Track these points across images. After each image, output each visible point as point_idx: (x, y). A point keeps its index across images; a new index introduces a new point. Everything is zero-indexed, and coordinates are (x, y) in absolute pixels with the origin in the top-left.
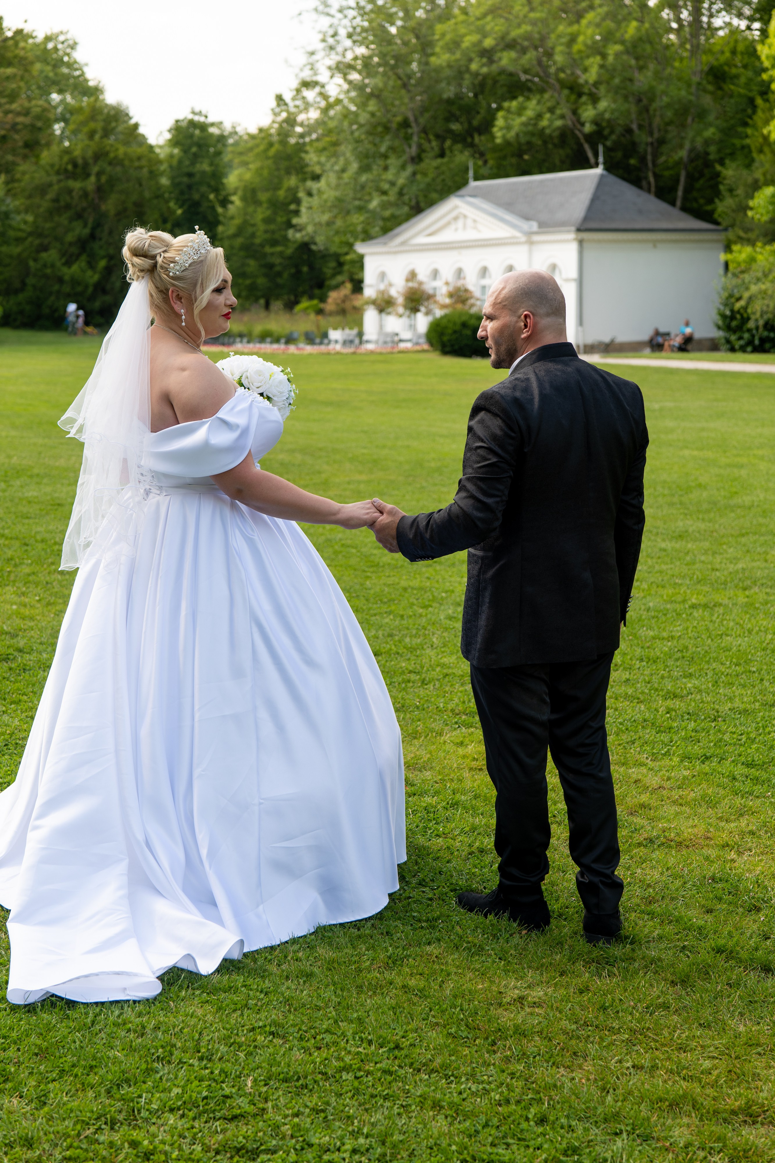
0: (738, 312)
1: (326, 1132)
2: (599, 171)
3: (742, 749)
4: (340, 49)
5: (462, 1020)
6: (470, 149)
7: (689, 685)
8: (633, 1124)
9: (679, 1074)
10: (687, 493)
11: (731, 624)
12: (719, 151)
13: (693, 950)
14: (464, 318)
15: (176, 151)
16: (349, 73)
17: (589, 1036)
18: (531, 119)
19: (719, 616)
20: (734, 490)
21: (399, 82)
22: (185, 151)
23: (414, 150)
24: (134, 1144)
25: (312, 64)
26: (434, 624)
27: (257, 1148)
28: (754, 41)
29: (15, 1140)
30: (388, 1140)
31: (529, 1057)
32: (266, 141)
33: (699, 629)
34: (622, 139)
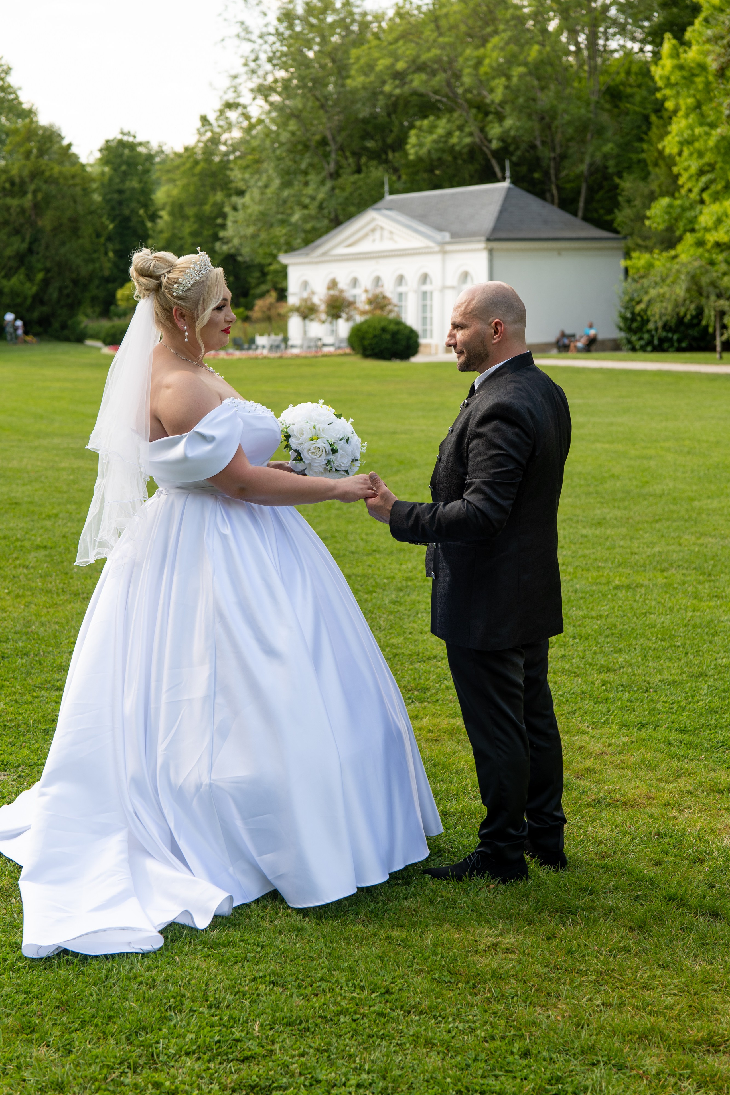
0: (639, 314)
1: (331, 1070)
2: (506, 184)
3: (674, 716)
4: (261, 72)
5: (444, 966)
6: (384, 165)
7: (621, 660)
8: (608, 1055)
9: (645, 1009)
10: (601, 483)
11: (654, 603)
12: (617, 165)
13: (646, 898)
14: (383, 324)
15: (106, 169)
16: (270, 95)
17: (559, 978)
18: (441, 137)
19: (641, 596)
20: (645, 479)
21: (317, 103)
22: (115, 170)
23: (332, 167)
24: (157, 1085)
25: (235, 87)
26: (379, 608)
27: (270, 1086)
28: (647, 63)
29: (47, 1085)
30: (388, 1075)
31: (507, 998)
32: (192, 159)
33: (624, 608)
34: (527, 154)
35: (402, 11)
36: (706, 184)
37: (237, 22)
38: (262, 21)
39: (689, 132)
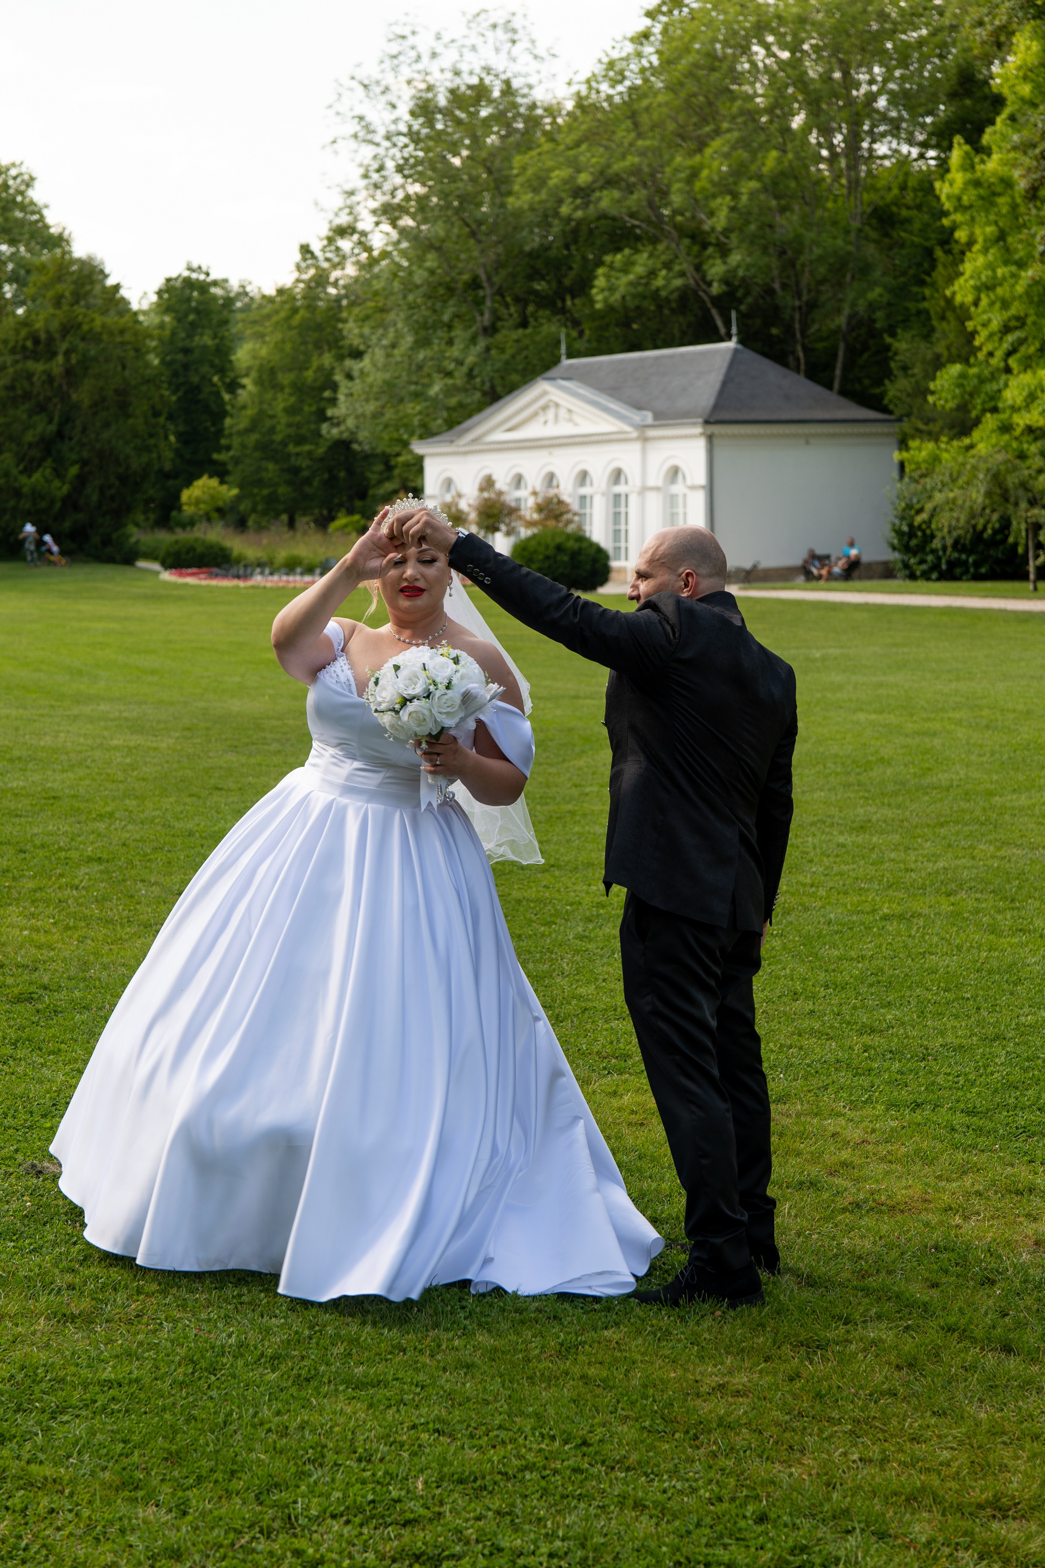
0: (919, 528)
1: (516, 1536)
2: (731, 344)
3: (960, 1093)
4: (387, 187)
5: (656, 1412)
6: (560, 317)
7: (889, 1017)
8: (866, 1520)
9: (914, 1466)
10: (865, 771)
11: (935, 939)
12: (888, 317)
13: (918, 1329)
14: (558, 540)
15: (167, 319)
16: (399, 218)
17: (805, 1428)
18: (641, 278)
19: (919, 928)
20: (927, 765)
21: (467, 230)
22: (180, 320)
23: (487, 318)
24: (298, 1553)
25: (351, 207)
26: (561, 945)
27: (439, 1555)
28: (929, 174)
29: (159, 1552)
30: (588, 1543)
31: (738, 1451)
32: (287, 306)
33: (895, 946)
34: (761, 301)
35: (585, 103)
36: (1012, 344)
37: (354, 117)
38: (388, 116)
39: (990, 273)
